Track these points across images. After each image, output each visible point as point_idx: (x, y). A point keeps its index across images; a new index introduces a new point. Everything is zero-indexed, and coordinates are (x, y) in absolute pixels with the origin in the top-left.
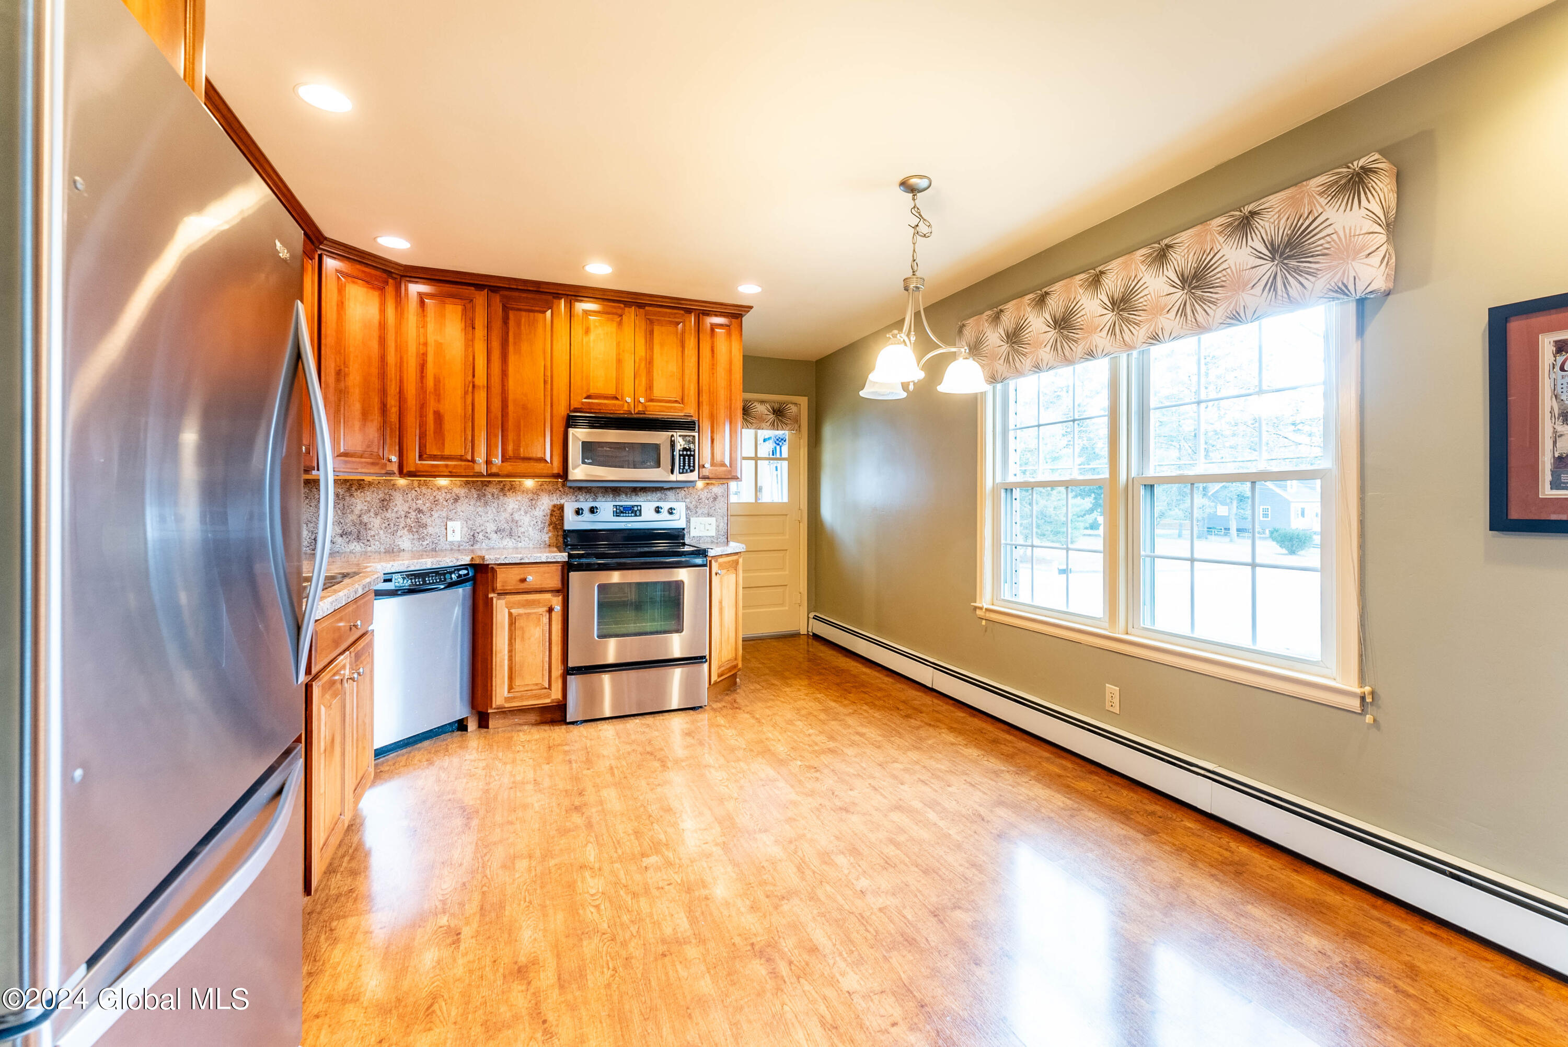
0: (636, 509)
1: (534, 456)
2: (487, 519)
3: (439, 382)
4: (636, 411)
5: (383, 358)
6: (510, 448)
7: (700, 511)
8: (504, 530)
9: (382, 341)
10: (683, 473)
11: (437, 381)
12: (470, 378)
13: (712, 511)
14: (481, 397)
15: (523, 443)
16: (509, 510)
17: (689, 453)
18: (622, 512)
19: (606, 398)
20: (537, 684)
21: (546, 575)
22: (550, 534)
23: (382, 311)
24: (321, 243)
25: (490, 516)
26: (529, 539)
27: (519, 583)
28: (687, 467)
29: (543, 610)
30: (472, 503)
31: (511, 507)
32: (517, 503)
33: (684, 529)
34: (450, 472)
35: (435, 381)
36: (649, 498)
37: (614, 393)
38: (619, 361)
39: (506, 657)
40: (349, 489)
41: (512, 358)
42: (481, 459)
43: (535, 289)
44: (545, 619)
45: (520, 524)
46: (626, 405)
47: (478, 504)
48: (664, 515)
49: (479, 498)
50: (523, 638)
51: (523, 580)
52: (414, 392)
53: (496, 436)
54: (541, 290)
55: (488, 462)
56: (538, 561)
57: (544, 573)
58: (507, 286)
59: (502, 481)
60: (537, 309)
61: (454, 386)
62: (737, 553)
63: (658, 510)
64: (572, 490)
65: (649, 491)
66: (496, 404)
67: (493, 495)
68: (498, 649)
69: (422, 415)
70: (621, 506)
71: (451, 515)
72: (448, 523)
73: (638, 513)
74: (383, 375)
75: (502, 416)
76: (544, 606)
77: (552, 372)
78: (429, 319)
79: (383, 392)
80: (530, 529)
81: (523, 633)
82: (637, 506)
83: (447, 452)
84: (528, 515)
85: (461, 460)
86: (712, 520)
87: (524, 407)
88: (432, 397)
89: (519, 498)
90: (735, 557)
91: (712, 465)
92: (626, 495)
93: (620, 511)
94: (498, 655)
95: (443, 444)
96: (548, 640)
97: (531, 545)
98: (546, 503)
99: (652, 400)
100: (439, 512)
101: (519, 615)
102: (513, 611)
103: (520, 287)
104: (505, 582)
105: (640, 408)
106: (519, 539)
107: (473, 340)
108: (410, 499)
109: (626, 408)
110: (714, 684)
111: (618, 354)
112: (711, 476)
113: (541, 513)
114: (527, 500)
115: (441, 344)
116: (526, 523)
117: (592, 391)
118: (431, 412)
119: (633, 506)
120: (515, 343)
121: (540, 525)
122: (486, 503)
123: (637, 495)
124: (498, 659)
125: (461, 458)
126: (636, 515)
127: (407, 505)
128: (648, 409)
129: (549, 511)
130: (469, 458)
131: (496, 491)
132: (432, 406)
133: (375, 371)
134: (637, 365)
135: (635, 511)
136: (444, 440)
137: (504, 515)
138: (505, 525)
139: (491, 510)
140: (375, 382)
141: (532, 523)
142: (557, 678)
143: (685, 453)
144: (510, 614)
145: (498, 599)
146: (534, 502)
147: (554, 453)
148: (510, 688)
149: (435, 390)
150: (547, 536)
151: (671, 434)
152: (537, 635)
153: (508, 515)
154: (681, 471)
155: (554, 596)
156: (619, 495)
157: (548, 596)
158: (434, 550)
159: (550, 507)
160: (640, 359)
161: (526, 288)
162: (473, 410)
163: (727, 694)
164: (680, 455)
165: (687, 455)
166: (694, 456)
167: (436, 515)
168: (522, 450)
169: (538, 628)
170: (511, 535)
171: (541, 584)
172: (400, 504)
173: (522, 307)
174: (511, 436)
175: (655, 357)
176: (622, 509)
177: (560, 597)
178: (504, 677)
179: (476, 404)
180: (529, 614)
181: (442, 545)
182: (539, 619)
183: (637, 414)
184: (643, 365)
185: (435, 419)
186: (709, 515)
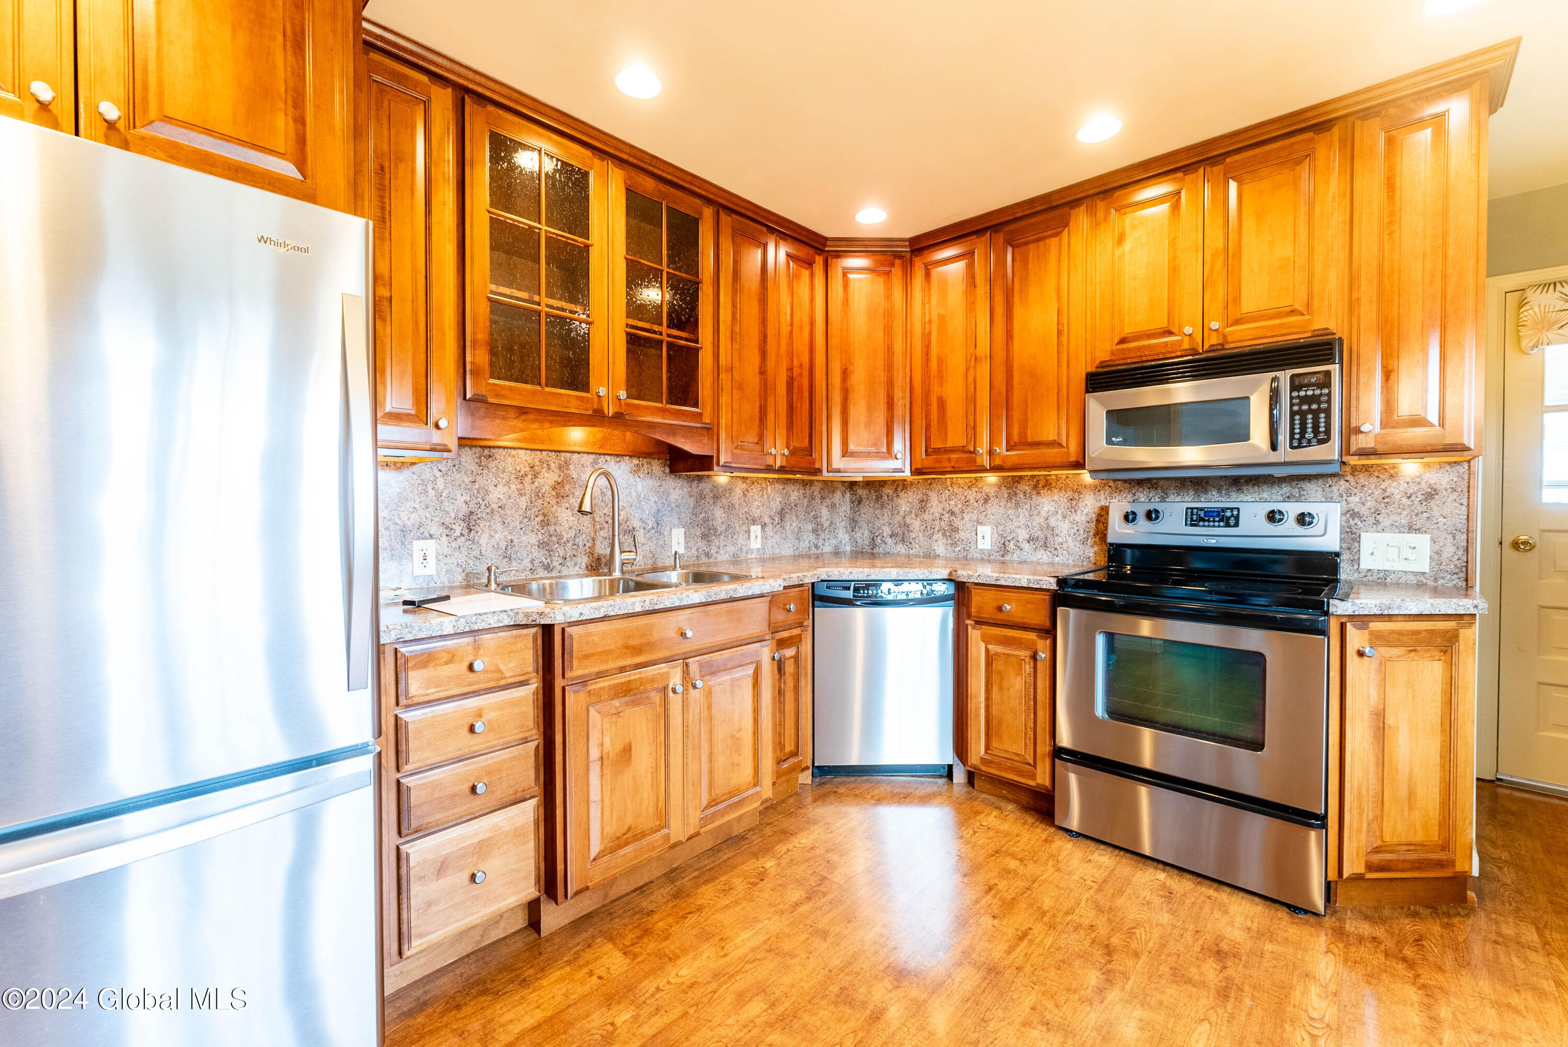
0: (1228, 514)
1: (1045, 439)
2: (1019, 524)
3: (942, 362)
4: (1206, 347)
5: (889, 350)
6: (1015, 431)
7: (1385, 521)
8: (1037, 539)
9: (888, 330)
10: (1299, 447)
11: (941, 361)
12: (972, 350)
13: (1419, 522)
14: (985, 367)
15: (1030, 423)
16: (1044, 514)
17: (1314, 406)
18: (1202, 519)
19: (1151, 335)
20: (1018, 755)
21: (1029, 606)
22: (1096, 548)
23: (888, 296)
24: (825, 245)
25: (1022, 521)
26: (1069, 553)
27: (996, 612)
28: (1310, 435)
29: (1025, 654)
30: (1002, 504)
31: (1046, 509)
32: (1052, 503)
33: (1337, 554)
34: (953, 467)
35: (938, 362)
36: (1265, 495)
37: (1165, 325)
38: (1174, 270)
39: (983, 706)
40: (896, 490)
41: (1018, 311)
42: (983, 449)
43: (1045, 207)
44: (1028, 668)
45: (1057, 532)
46: (1186, 340)
47: (1009, 505)
48: (1290, 525)
49: (1010, 498)
50: (1001, 688)
51: (1000, 609)
52: (920, 378)
53: (999, 417)
54: (1054, 204)
55: (991, 453)
56: (1017, 585)
57: (1028, 603)
58: (1012, 217)
59: (1034, 476)
60: (1049, 233)
61: (956, 361)
62: (1460, 616)
63: (1272, 517)
64: (1127, 485)
65: (1265, 483)
66: (1000, 377)
67: (1025, 494)
68: (973, 692)
69: (927, 404)
70: (1201, 509)
71: (982, 518)
72: (979, 527)
73: (1232, 521)
74: (889, 367)
75: (1007, 391)
76: (1027, 648)
77: (1068, 316)
78: (932, 292)
79: (890, 385)
80: (1070, 539)
81: (1002, 679)
82: (1232, 509)
83: (949, 444)
84: (1067, 521)
85: (964, 452)
86: (1423, 541)
87: (1032, 374)
88: (936, 381)
89: (1056, 498)
90: (1451, 625)
91: (1383, 425)
92: (1219, 491)
93: (1196, 518)
94: (974, 700)
95: (946, 434)
96: (1032, 697)
97: (1071, 562)
98: (1090, 504)
99: (1237, 322)
100: (970, 515)
101: (997, 654)
102: (990, 647)
103: (1026, 213)
104: (981, 608)
105: (1214, 340)
106: (1055, 552)
107: (973, 303)
108: (944, 499)
109: (1186, 345)
110: (1349, 878)
111: (1173, 259)
112: (1380, 448)
113: (1084, 518)
114: (1066, 500)
115: (944, 316)
116: (1065, 532)
117: (1128, 330)
118: (935, 399)
119: (1224, 510)
120: (1021, 291)
121: (1083, 535)
122: (1017, 505)
123: (1240, 490)
124: (973, 706)
125: (963, 450)
126: (1228, 525)
127: (941, 506)
128: (1230, 339)
129: (1094, 516)
130: (972, 449)
131: (1028, 489)
132: (936, 392)
133: (880, 363)
134: (1207, 267)
135: (1229, 518)
136: (946, 430)
137: (1039, 520)
138: (1039, 533)
139: (1023, 512)
140: (882, 375)
141: (1073, 531)
142: (1044, 755)
143: (1305, 407)
144: (987, 650)
145: (974, 628)
146: (1074, 503)
147: (1071, 433)
148: (987, 748)
149: (939, 372)
150: (1092, 550)
151: (1273, 374)
152: (1018, 687)
153: (1042, 520)
154: (1295, 444)
155: (1040, 637)
156: (1206, 491)
157: (1032, 636)
158: (965, 558)
159: (1096, 510)
160: (1213, 255)
161: (1034, 210)
162: (975, 388)
163: (1415, 915)
164: (1293, 414)
165: (1310, 411)
166: (1328, 412)
167: (967, 518)
168: (1029, 432)
169: (1019, 678)
170: (1045, 546)
171: (1023, 618)
172: (936, 505)
173: (1030, 238)
174: (1016, 415)
175: (1244, 242)
176: (1202, 514)
177: (1048, 641)
178: (979, 730)
179: (978, 380)
180: (1008, 656)
181: (974, 554)
182: (1021, 665)
183: (1206, 352)
184: (1220, 263)
185: (939, 406)
186: (1411, 529)
